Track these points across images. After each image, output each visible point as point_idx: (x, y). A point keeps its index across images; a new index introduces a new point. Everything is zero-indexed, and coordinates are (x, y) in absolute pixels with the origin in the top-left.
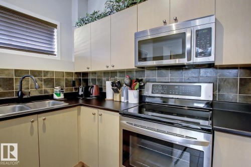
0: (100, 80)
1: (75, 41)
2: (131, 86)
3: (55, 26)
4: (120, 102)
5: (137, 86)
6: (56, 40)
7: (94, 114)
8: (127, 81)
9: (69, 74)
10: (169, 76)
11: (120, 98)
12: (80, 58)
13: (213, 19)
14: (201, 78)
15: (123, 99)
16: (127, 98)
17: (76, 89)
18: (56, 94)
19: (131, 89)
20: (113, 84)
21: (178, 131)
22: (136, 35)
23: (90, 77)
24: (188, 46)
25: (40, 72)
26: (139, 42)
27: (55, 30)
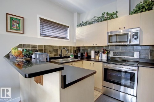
0: (87, 50)
1: (76, 33)
2: (104, 52)
3: (68, 27)
4: (99, 59)
5: (106, 53)
6: (68, 33)
7: (90, 63)
8: (102, 50)
9: (74, 47)
10: (120, 49)
11: (99, 58)
12: (78, 41)
13: (139, 29)
14: (134, 50)
15: (100, 58)
16: (102, 57)
17: (76, 54)
18: (71, 56)
19: (104, 54)
20: (95, 52)
21: (123, 66)
22: (108, 33)
23: (81, 49)
24: (129, 38)
25: (65, 47)
26: (109, 36)
27: (68, 29)
